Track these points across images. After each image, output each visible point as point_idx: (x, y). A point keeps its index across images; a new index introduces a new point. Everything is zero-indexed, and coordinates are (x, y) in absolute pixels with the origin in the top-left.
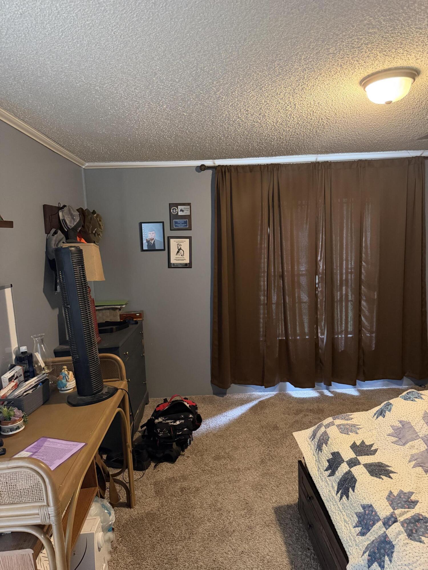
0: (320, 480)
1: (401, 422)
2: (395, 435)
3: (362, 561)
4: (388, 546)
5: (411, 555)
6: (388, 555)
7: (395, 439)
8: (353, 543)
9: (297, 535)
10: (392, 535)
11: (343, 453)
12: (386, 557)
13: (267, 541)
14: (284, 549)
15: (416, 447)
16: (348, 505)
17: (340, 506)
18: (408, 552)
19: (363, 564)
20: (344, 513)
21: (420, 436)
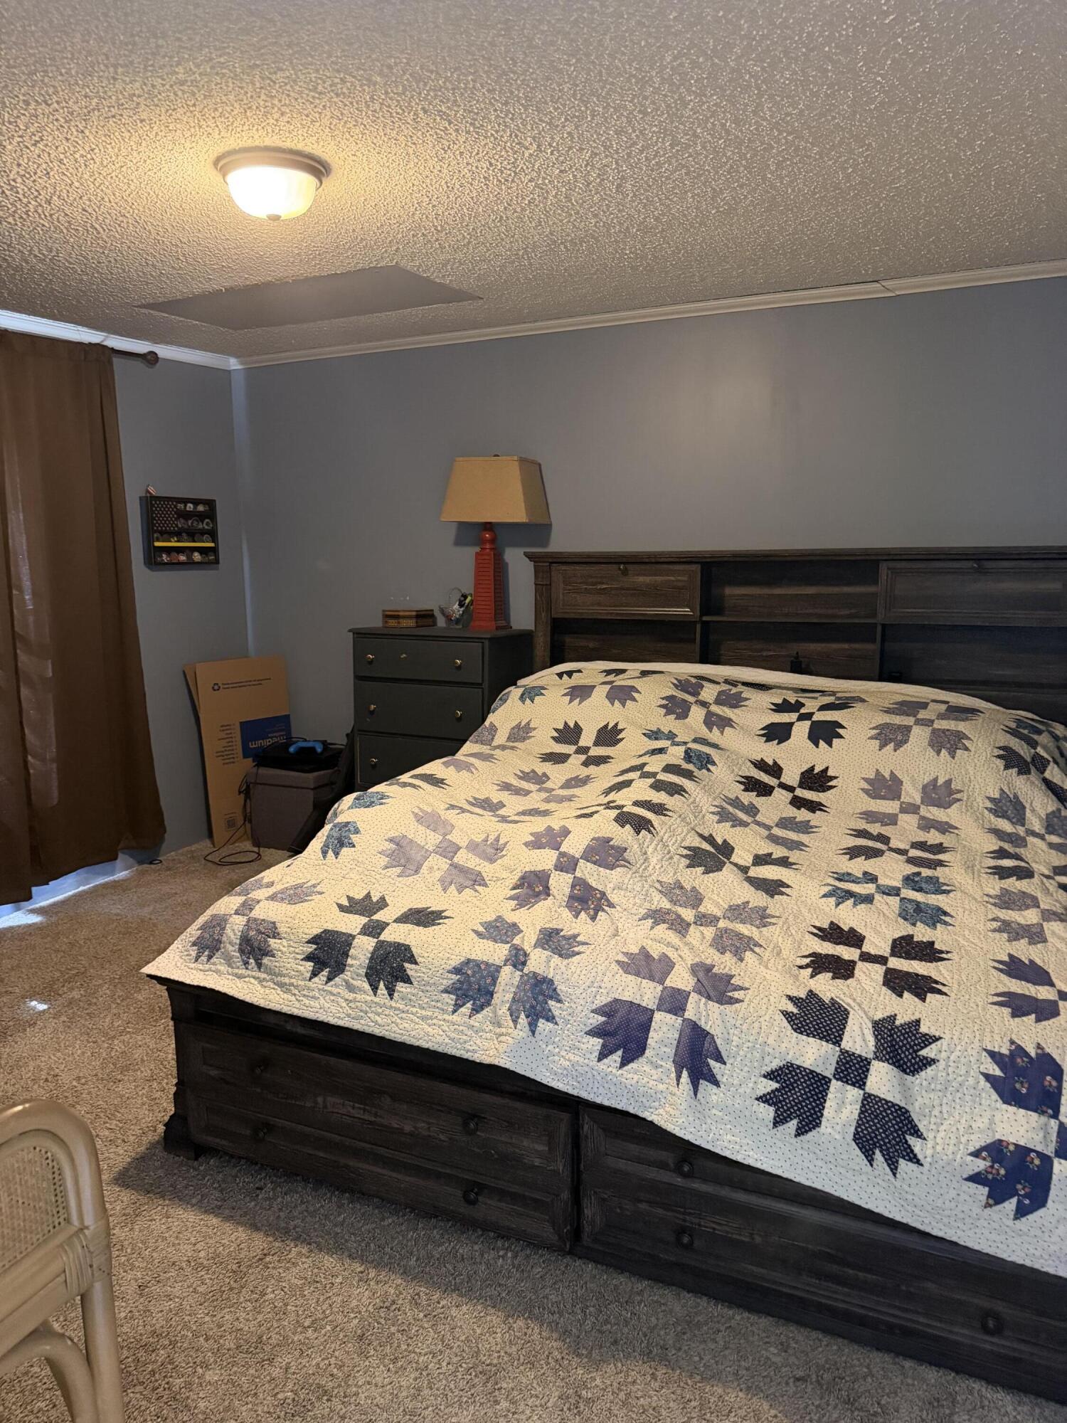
0: (307, 1002)
1: (391, 840)
2: (394, 863)
3: (521, 1033)
4: (544, 987)
5: (584, 972)
6: (551, 998)
7: (398, 870)
8: (469, 1033)
9: (216, 1185)
10: (542, 968)
11: (339, 926)
12: (550, 1002)
13: (167, 1235)
14: (215, 1221)
15: (436, 867)
16: (415, 991)
17: (398, 1005)
18: (578, 972)
19: (524, 1035)
20: (414, 1010)
21: (431, 849)
